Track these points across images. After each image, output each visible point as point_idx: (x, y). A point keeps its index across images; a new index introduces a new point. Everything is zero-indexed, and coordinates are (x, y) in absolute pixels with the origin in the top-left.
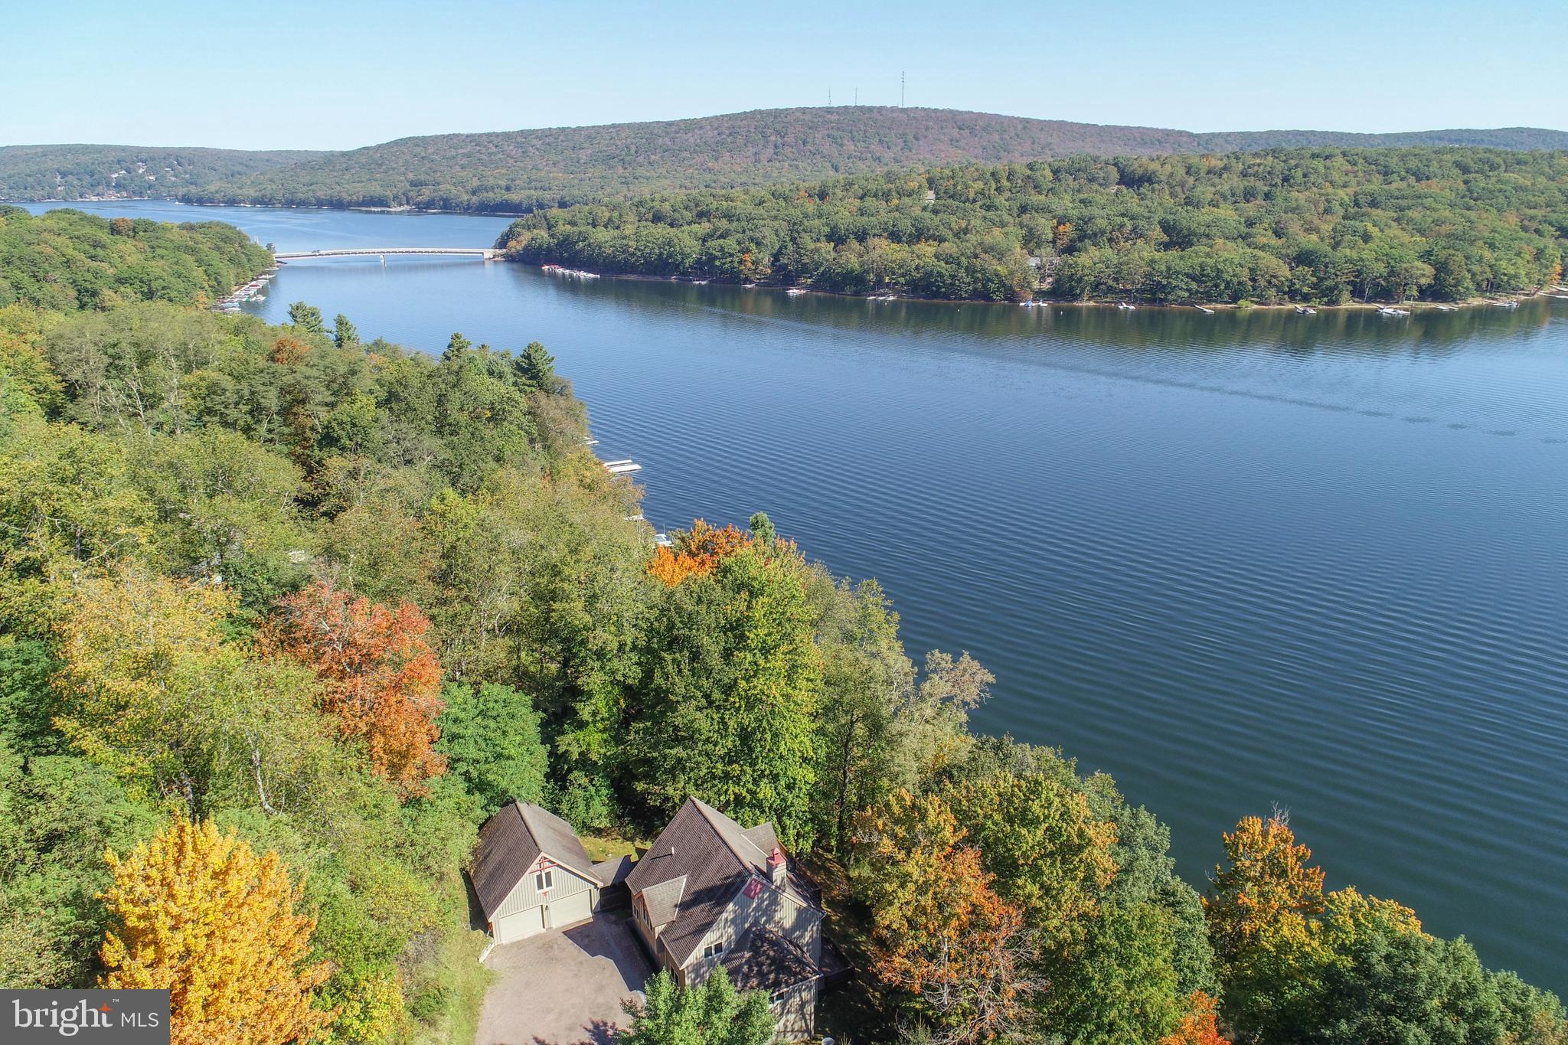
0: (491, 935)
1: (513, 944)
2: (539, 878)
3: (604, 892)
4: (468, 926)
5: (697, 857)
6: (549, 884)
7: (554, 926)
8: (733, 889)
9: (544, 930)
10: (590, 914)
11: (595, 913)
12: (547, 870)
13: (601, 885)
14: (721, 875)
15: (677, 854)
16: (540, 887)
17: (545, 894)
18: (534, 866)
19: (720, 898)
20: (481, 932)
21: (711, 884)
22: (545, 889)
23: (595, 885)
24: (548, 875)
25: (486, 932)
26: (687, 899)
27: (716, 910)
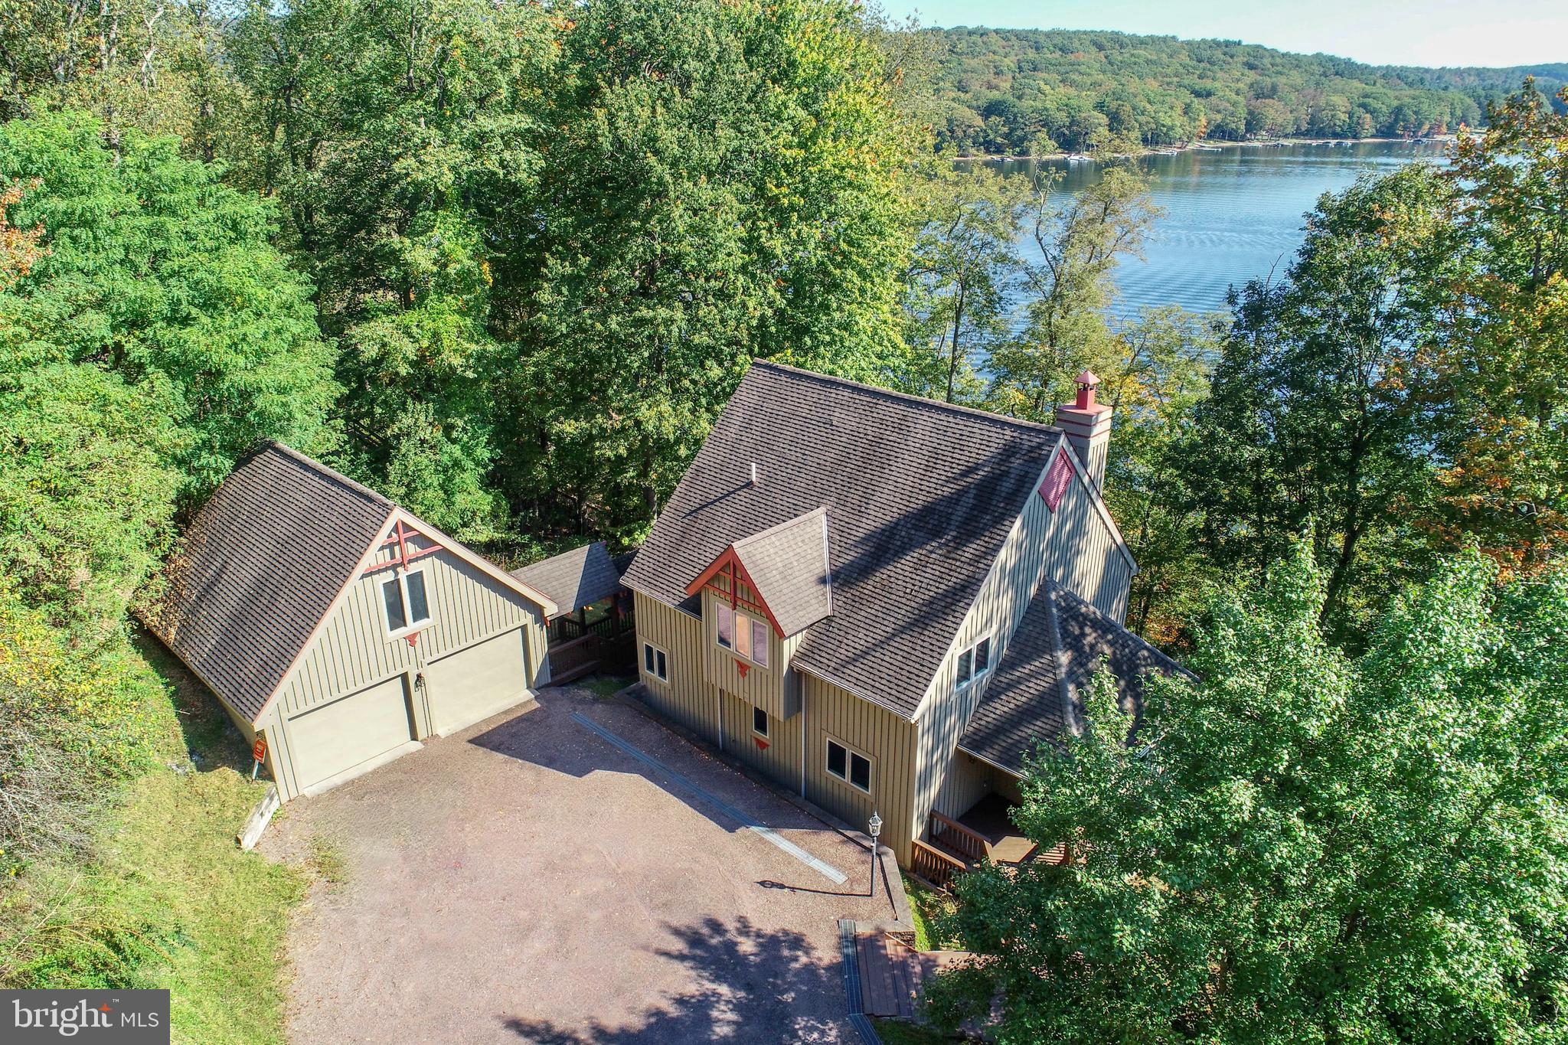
0: (267, 774)
1: (335, 792)
2: (393, 590)
3: (560, 630)
4: (190, 766)
5: (839, 463)
6: (421, 612)
7: (442, 731)
8: (1008, 485)
9: (416, 746)
10: (526, 695)
11: (540, 688)
12: (413, 568)
13: (551, 610)
14: (943, 472)
15: (769, 481)
16: (397, 617)
17: (411, 639)
18: (373, 556)
19: (967, 520)
20: (232, 774)
21: (919, 501)
22: (412, 626)
23: (536, 610)
24: (416, 580)
25: (245, 770)
26: (851, 556)
27: (971, 550)
